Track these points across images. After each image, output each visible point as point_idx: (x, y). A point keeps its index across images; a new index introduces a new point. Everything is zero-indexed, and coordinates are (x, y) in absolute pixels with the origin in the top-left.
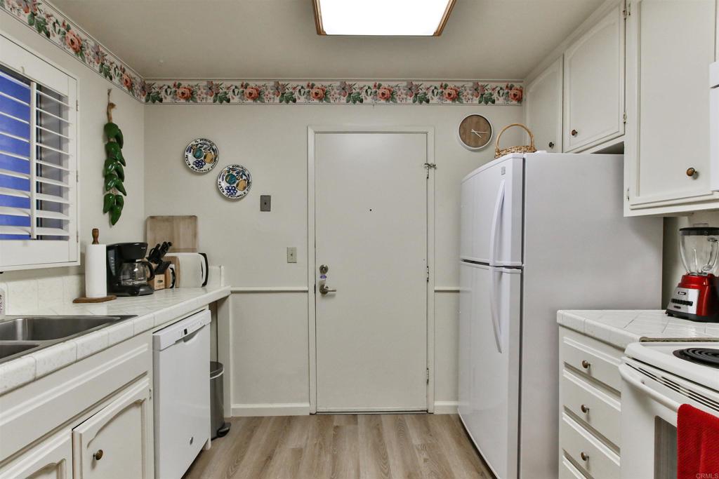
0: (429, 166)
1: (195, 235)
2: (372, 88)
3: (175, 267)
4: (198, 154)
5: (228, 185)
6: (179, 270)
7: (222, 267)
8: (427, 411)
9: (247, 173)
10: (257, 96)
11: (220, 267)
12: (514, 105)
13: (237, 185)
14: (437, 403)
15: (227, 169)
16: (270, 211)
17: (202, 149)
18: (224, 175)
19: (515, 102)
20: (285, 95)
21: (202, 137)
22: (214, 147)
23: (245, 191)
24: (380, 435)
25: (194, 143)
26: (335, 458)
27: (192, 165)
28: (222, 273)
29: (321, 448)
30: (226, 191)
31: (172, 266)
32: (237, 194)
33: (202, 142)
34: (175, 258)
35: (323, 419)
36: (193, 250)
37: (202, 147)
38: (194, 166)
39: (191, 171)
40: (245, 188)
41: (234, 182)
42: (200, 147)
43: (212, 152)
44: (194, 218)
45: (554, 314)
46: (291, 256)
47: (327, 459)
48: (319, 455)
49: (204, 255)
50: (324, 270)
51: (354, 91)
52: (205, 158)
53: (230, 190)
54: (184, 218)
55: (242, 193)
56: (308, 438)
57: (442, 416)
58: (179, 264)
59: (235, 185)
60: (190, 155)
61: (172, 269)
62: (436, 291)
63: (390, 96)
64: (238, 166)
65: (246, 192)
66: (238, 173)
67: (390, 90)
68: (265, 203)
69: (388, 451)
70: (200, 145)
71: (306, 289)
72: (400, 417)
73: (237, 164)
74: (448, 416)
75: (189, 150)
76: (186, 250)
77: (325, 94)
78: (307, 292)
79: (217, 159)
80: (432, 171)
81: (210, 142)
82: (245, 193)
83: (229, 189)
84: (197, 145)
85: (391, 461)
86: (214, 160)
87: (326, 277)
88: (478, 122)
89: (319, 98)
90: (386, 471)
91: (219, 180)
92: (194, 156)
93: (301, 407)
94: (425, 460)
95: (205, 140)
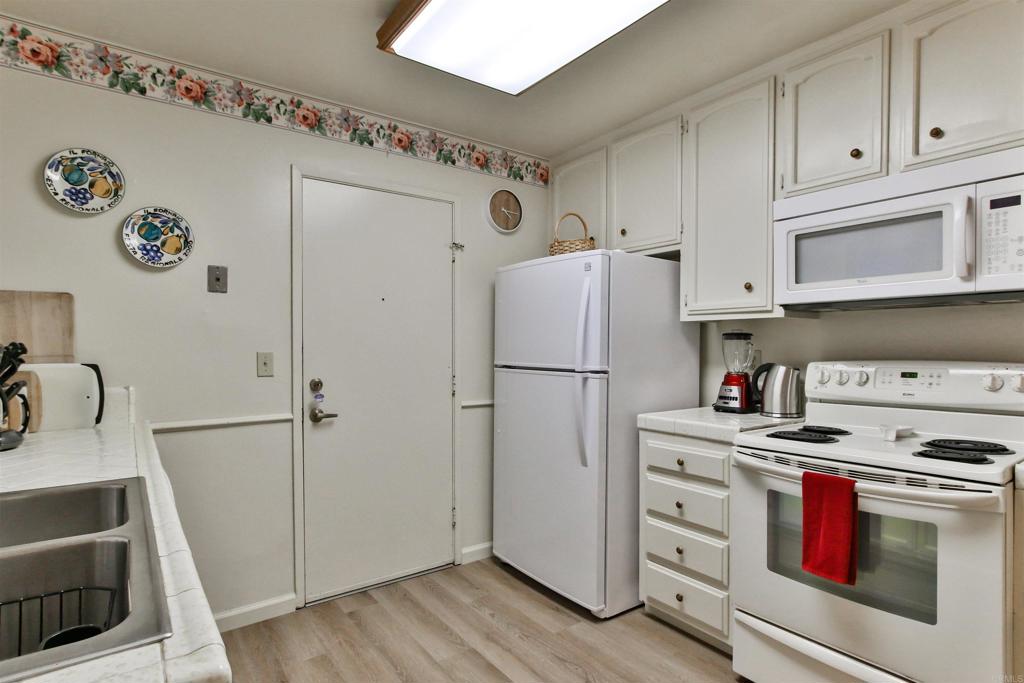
0: (457, 246)
1: (70, 331)
2: (386, 128)
3: (29, 392)
4: (75, 176)
5: (145, 242)
6: (39, 399)
7: (131, 389)
8: (453, 563)
9: (183, 225)
10: (201, 96)
11: (127, 388)
12: (540, 186)
13: (164, 244)
14: (466, 550)
15: (142, 213)
16: (226, 292)
17: (85, 169)
18: (134, 224)
19: (541, 183)
20: (252, 107)
21: (87, 147)
22: (114, 170)
23: (181, 255)
24: (416, 605)
25: (66, 154)
26: (383, 651)
27: (61, 196)
28: (132, 398)
29: (352, 646)
30: (139, 252)
31: (24, 391)
32: (165, 259)
33: (85, 155)
34: (28, 373)
35: (323, 609)
36: (68, 358)
37: (85, 165)
38: (68, 199)
39: (60, 207)
40: (178, 250)
41: (157, 238)
42: (78, 165)
43: (110, 180)
44: (65, 299)
45: (634, 420)
46: (264, 365)
47: (372, 654)
48: (358, 654)
49: (95, 368)
50: (316, 386)
51: (361, 126)
52: (92, 185)
53: (148, 251)
54: (42, 296)
55: (175, 258)
56: (321, 641)
57: (472, 564)
58: (38, 387)
59: (158, 243)
60: (55, 177)
61: (22, 396)
62: (463, 407)
63: (408, 145)
64: (166, 211)
65: (184, 257)
66: (164, 223)
67: (408, 138)
68: (217, 280)
69: (444, 620)
70: (79, 160)
71: (289, 416)
72: (424, 579)
73: (164, 207)
74: (478, 562)
75: (55, 166)
76: (51, 358)
77: (319, 121)
78: (291, 421)
79: (120, 193)
80: (458, 253)
81: (104, 158)
82: (180, 259)
83: (145, 249)
84: (73, 159)
85: (456, 629)
86: (116, 193)
87: (322, 396)
88: (508, 200)
89: (308, 124)
90: (459, 641)
91: (125, 231)
92: (67, 180)
93: (282, 602)
94: (493, 615)
95: (94, 153)
